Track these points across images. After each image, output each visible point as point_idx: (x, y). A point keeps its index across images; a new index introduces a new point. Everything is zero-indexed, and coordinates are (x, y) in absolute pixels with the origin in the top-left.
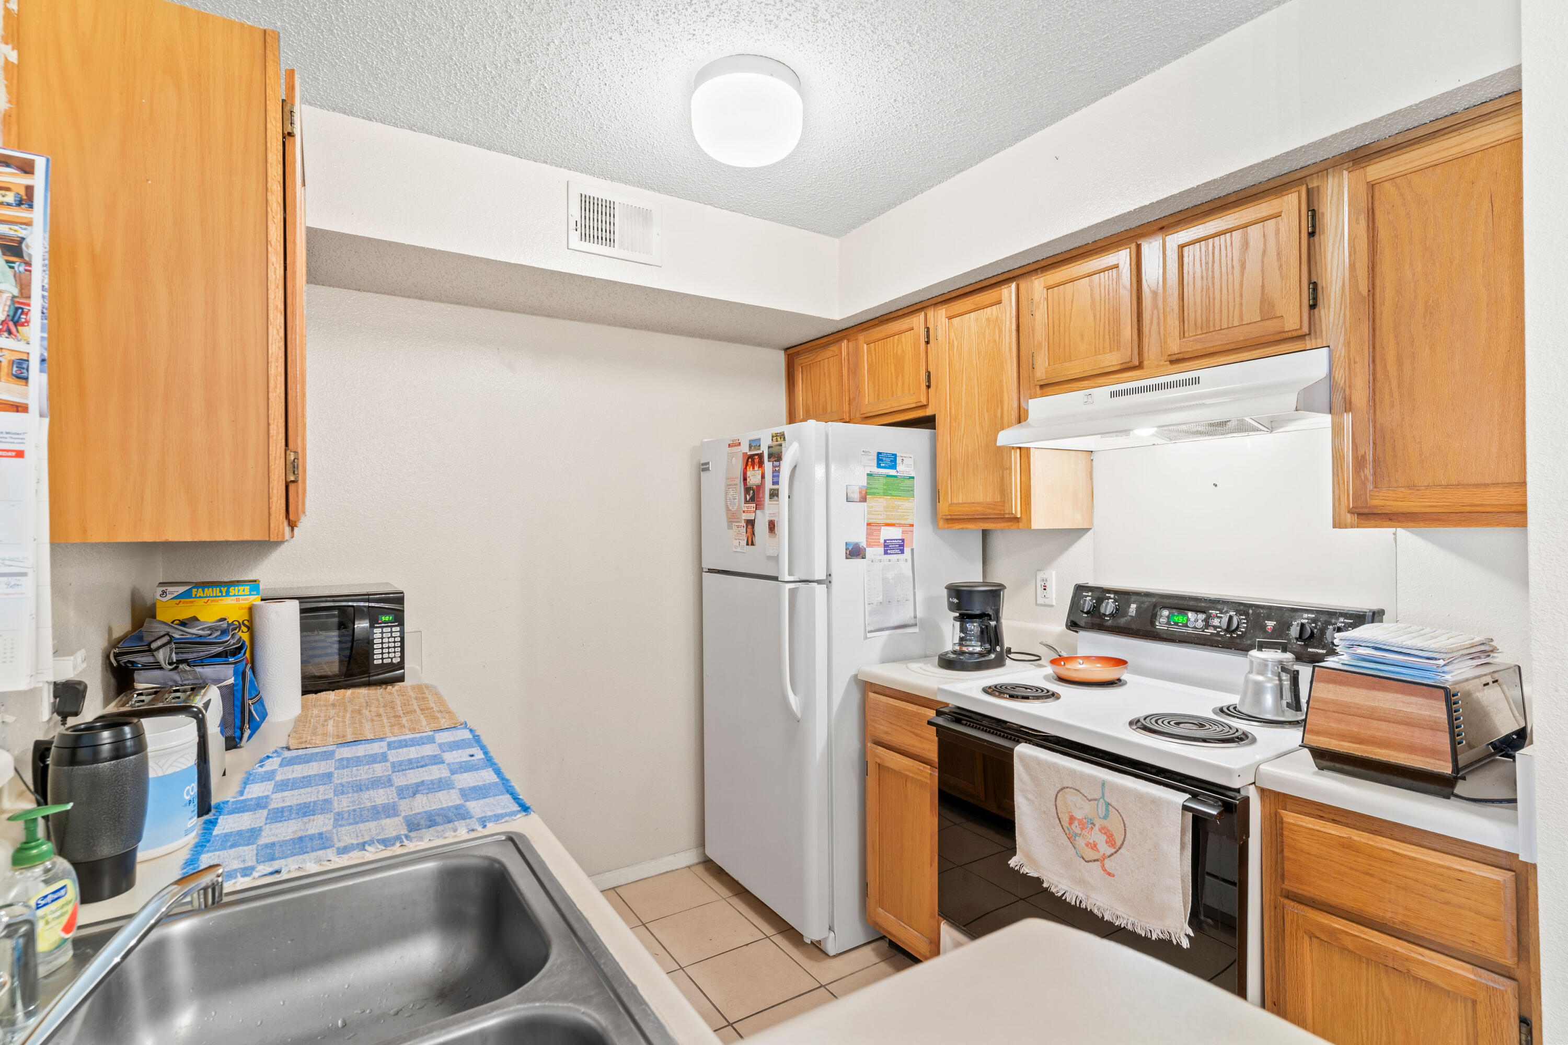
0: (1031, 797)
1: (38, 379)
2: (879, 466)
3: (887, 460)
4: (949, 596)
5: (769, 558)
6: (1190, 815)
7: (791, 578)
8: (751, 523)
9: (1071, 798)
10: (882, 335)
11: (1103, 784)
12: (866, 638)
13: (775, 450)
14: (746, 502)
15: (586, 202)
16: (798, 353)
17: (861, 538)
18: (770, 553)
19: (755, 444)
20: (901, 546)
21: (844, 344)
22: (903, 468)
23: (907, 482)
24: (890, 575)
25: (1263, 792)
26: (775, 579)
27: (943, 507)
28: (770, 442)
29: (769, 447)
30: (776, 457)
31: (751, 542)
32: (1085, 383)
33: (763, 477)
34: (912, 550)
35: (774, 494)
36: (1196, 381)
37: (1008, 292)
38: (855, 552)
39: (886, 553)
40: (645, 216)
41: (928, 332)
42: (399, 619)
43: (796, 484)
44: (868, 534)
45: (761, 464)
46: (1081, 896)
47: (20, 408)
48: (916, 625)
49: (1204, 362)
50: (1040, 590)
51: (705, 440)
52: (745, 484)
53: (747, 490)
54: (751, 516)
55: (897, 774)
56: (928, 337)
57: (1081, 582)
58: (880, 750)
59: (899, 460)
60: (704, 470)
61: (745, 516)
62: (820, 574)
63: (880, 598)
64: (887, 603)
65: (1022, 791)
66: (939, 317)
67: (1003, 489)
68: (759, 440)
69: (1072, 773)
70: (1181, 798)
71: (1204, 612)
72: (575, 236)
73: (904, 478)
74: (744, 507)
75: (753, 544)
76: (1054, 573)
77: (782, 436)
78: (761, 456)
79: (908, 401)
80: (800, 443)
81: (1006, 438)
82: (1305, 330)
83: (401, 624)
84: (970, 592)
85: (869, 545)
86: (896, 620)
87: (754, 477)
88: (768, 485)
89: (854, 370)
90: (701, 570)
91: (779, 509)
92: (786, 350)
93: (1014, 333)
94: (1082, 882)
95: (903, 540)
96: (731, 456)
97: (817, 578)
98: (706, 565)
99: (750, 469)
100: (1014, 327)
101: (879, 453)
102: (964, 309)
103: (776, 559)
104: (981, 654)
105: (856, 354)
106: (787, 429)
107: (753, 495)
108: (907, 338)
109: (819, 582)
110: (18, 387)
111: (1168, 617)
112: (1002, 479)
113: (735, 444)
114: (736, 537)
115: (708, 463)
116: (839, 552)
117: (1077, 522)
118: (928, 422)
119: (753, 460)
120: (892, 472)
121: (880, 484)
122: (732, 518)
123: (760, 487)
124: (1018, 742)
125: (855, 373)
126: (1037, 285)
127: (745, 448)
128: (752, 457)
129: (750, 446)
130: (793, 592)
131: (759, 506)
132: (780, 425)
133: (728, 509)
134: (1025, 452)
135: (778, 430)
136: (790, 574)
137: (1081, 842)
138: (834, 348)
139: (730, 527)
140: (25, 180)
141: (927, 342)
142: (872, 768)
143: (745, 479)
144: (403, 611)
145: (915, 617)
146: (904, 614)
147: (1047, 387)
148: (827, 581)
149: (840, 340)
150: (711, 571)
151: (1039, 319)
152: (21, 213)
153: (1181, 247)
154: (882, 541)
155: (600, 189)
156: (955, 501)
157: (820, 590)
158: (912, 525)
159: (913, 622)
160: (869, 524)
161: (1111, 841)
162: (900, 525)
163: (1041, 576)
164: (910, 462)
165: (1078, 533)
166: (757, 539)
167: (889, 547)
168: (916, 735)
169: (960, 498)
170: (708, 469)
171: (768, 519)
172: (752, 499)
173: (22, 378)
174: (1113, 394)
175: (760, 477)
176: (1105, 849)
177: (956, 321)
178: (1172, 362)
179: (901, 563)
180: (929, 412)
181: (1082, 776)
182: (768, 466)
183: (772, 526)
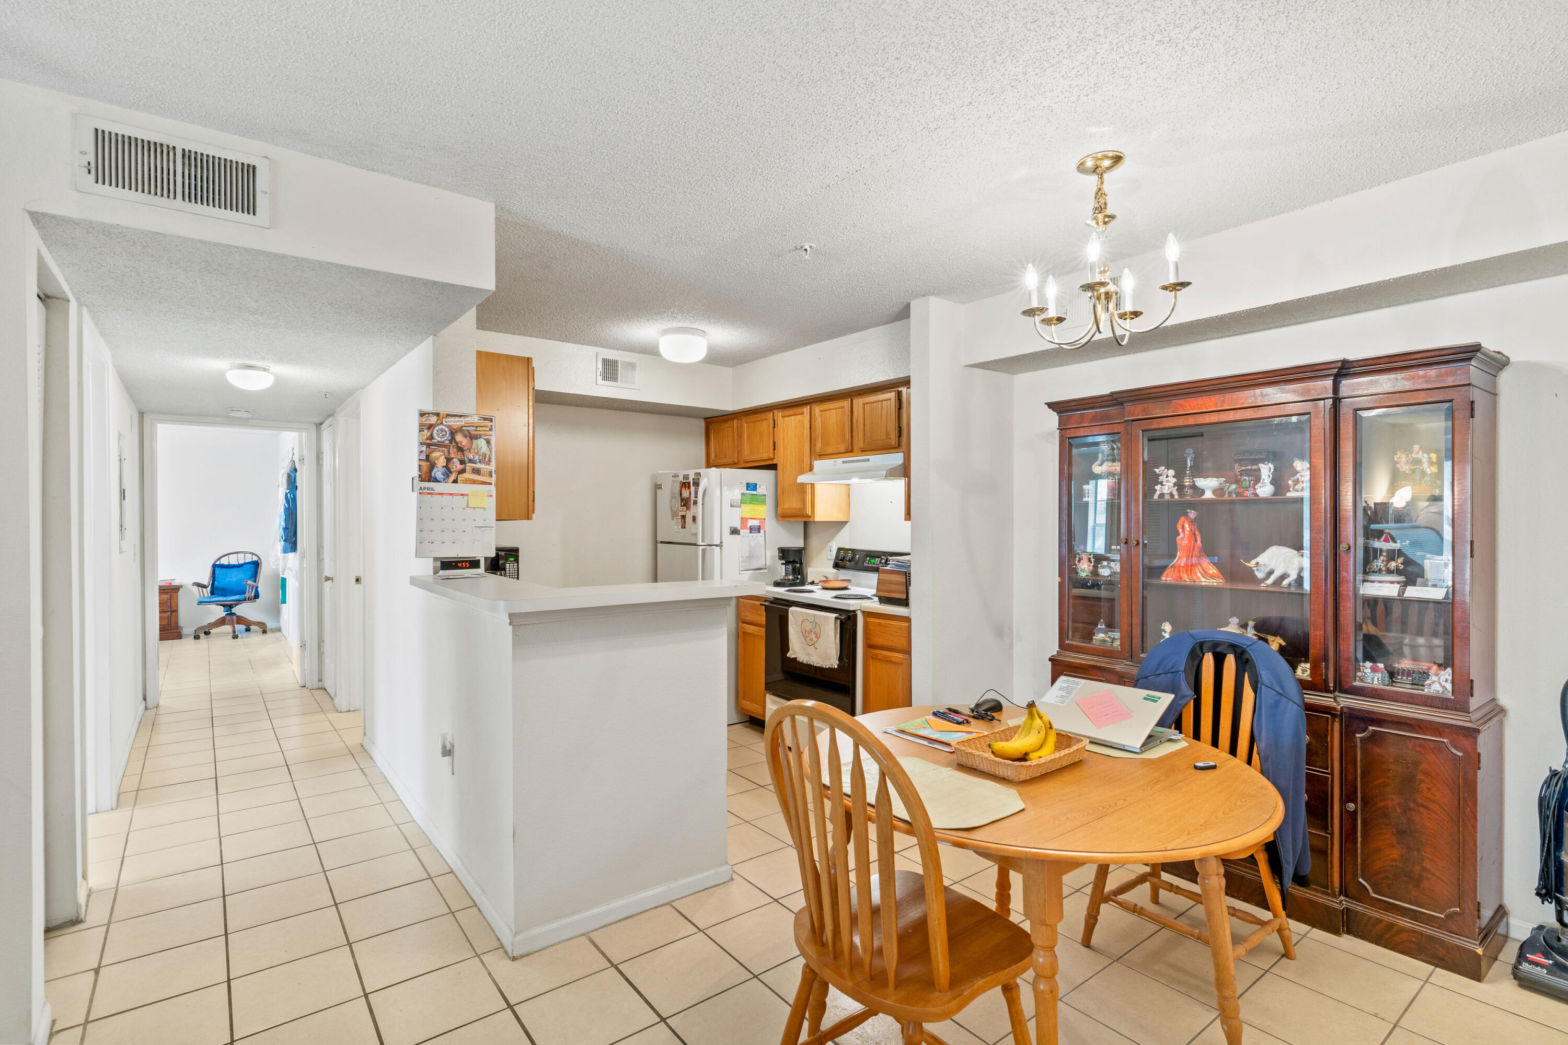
0: (794, 626)
1: (494, 476)
2: (747, 490)
3: (752, 486)
4: (779, 553)
5: (693, 534)
6: (839, 621)
7: (703, 544)
8: (684, 517)
9: (806, 623)
10: (754, 420)
11: (815, 615)
12: (740, 574)
13: (695, 481)
14: (681, 506)
15: (606, 362)
16: (711, 423)
17: (738, 526)
18: (693, 532)
19: (686, 477)
20: (758, 529)
21: (735, 421)
22: (761, 490)
23: (762, 497)
24: (753, 544)
25: (864, 612)
26: (695, 545)
27: (780, 510)
28: (694, 477)
29: (693, 479)
30: (696, 484)
31: (684, 527)
32: (834, 456)
33: (690, 494)
34: (765, 531)
35: (695, 503)
36: (868, 460)
37: (806, 410)
38: (735, 531)
39: (751, 532)
40: (632, 366)
41: (774, 422)
42: (517, 560)
43: (706, 498)
44: (741, 523)
45: (689, 487)
46: (808, 660)
47: (490, 484)
48: (766, 569)
49: (872, 453)
50: (829, 551)
51: (660, 472)
52: (681, 497)
53: (682, 500)
54: (684, 514)
55: (752, 635)
56: (774, 424)
57: (842, 546)
58: (745, 625)
59: (758, 486)
60: (659, 488)
61: (681, 514)
62: (717, 542)
63: (747, 555)
64: (751, 557)
65: (792, 625)
66: (779, 414)
67: (804, 501)
68: (688, 475)
69: (806, 614)
70: (835, 615)
71: (879, 557)
72: (600, 378)
73: (761, 495)
74: (680, 508)
75: (685, 528)
76: (834, 543)
77: (699, 474)
78: (689, 483)
79: (765, 456)
80: (707, 478)
81: (801, 479)
82: (897, 445)
83: (518, 562)
84: (788, 550)
85: (741, 529)
86: (755, 566)
87: (685, 494)
88: (693, 498)
89: (740, 436)
90: (656, 543)
91: (698, 510)
92: (705, 419)
93: (808, 429)
94: (808, 654)
95: (760, 526)
96: (674, 482)
97: (715, 544)
98: (659, 539)
99: (683, 489)
100: (809, 426)
101: (747, 483)
102: (788, 414)
103: (695, 535)
104: (793, 580)
105: (740, 429)
106: (703, 471)
107: (686, 503)
108: (765, 423)
109: (716, 545)
110: (490, 478)
111: (869, 560)
112: (803, 497)
113: (676, 476)
114: (676, 525)
115: (661, 485)
116: (726, 531)
117: (840, 518)
118: (773, 467)
119: (685, 485)
120: (754, 492)
121: (748, 498)
122: (674, 514)
123: (688, 499)
124: (791, 606)
125: (741, 437)
126: (817, 409)
127: (681, 479)
128: (684, 483)
129: (684, 478)
130: (704, 550)
131: (688, 508)
132: (700, 468)
133: (672, 510)
134: (813, 485)
135: (698, 471)
136: (702, 542)
137: (808, 639)
138: (730, 423)
139: (673, 519)
140: (490, 424)
141: (774, 427)
142: (740, 634)
143: (681, 494)
144: (518, 556)
145: (766, 565)
146: (761, 563)
147: (822, 456)
148: (720, 545)
149: (733, 419)
150: (662, 542)
151: (818, 423)
152: (490, 433)
153: (864, 404)
154: (749, 526)
155: (611, 354)
156: (785, 507)
157: (717, 549)
158: (765, 519)
159: (764, 567)
160: (742, 518)
161: (816, 637)
162: (758, 519)
163: (829, 545)
164: (764, 487)
165: (842, 524)
166: (687, 525)
167: (752, 530)
168: (759, 614)
169: (787, 506)
170: (661, 488)
171: (692, 515)
172: (685, 505)
173: (491, 476)
174: (843, 462)
175: (688, 494)
176: (815, 639)
177: (786, 418)
178: (863, 451)
179: (759, 537)
180: (774, 462)
181: (809, 614)
182: (693, 488)
183: (694, 518)
